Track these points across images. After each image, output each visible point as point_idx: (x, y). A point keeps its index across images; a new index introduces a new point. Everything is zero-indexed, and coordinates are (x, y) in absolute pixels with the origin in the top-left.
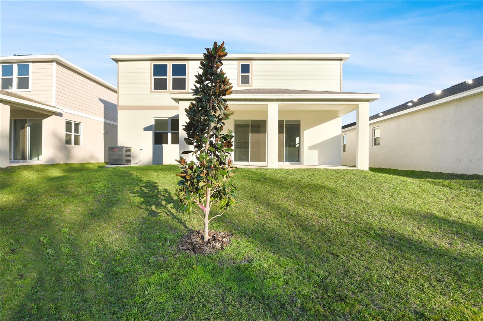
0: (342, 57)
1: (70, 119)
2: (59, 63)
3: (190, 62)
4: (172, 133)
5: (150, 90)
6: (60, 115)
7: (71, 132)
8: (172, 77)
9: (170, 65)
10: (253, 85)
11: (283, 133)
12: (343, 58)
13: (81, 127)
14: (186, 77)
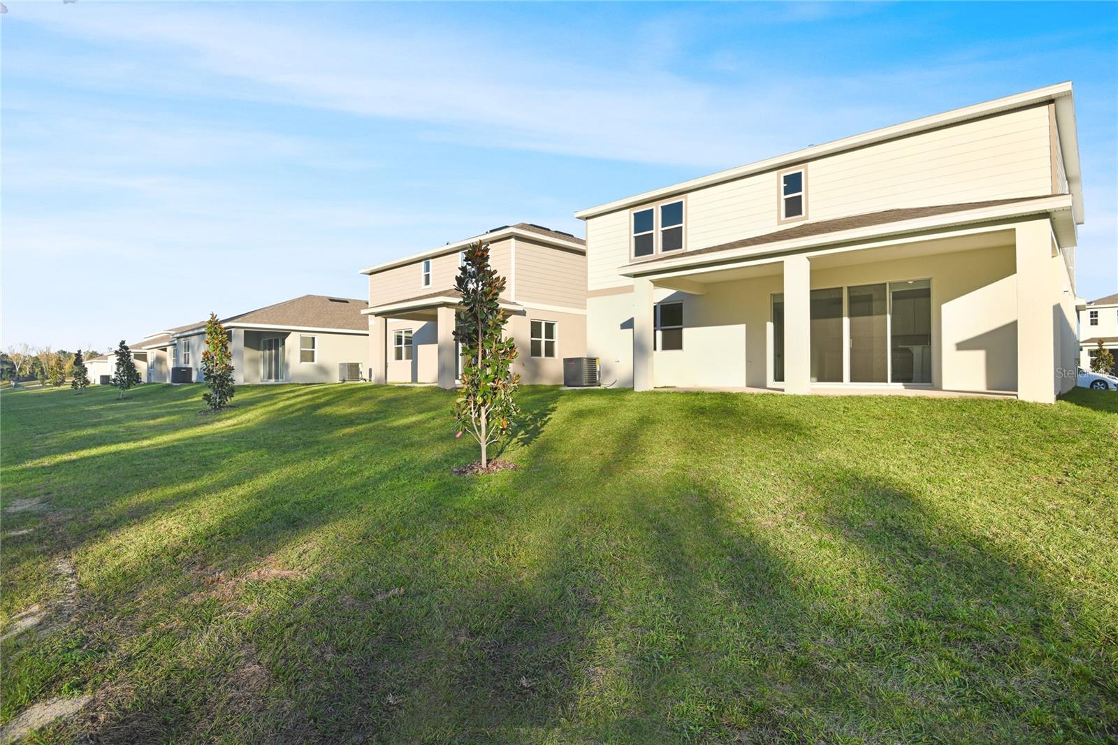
0: (1051, 95)
1: (537, 318)
2: (519, 238)
3: (689, 195)
4: (662, 330)
5: (628, 258)
6: (523, 313)
7: (541, 338)
8: (660, 229)
9: (657, 208)
10: (810, 216)
11: (886, 314)
12: (1053, 97)
13: (556, 329)
14: (683, 225)
